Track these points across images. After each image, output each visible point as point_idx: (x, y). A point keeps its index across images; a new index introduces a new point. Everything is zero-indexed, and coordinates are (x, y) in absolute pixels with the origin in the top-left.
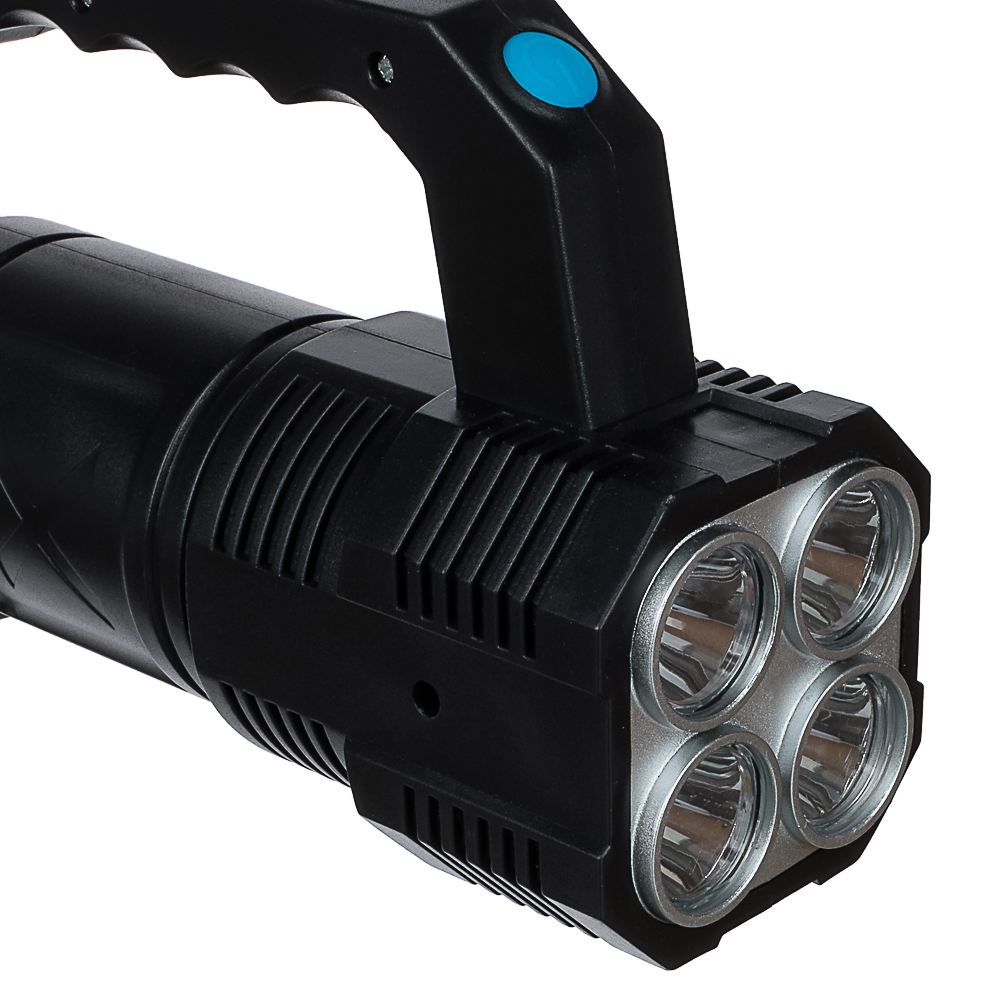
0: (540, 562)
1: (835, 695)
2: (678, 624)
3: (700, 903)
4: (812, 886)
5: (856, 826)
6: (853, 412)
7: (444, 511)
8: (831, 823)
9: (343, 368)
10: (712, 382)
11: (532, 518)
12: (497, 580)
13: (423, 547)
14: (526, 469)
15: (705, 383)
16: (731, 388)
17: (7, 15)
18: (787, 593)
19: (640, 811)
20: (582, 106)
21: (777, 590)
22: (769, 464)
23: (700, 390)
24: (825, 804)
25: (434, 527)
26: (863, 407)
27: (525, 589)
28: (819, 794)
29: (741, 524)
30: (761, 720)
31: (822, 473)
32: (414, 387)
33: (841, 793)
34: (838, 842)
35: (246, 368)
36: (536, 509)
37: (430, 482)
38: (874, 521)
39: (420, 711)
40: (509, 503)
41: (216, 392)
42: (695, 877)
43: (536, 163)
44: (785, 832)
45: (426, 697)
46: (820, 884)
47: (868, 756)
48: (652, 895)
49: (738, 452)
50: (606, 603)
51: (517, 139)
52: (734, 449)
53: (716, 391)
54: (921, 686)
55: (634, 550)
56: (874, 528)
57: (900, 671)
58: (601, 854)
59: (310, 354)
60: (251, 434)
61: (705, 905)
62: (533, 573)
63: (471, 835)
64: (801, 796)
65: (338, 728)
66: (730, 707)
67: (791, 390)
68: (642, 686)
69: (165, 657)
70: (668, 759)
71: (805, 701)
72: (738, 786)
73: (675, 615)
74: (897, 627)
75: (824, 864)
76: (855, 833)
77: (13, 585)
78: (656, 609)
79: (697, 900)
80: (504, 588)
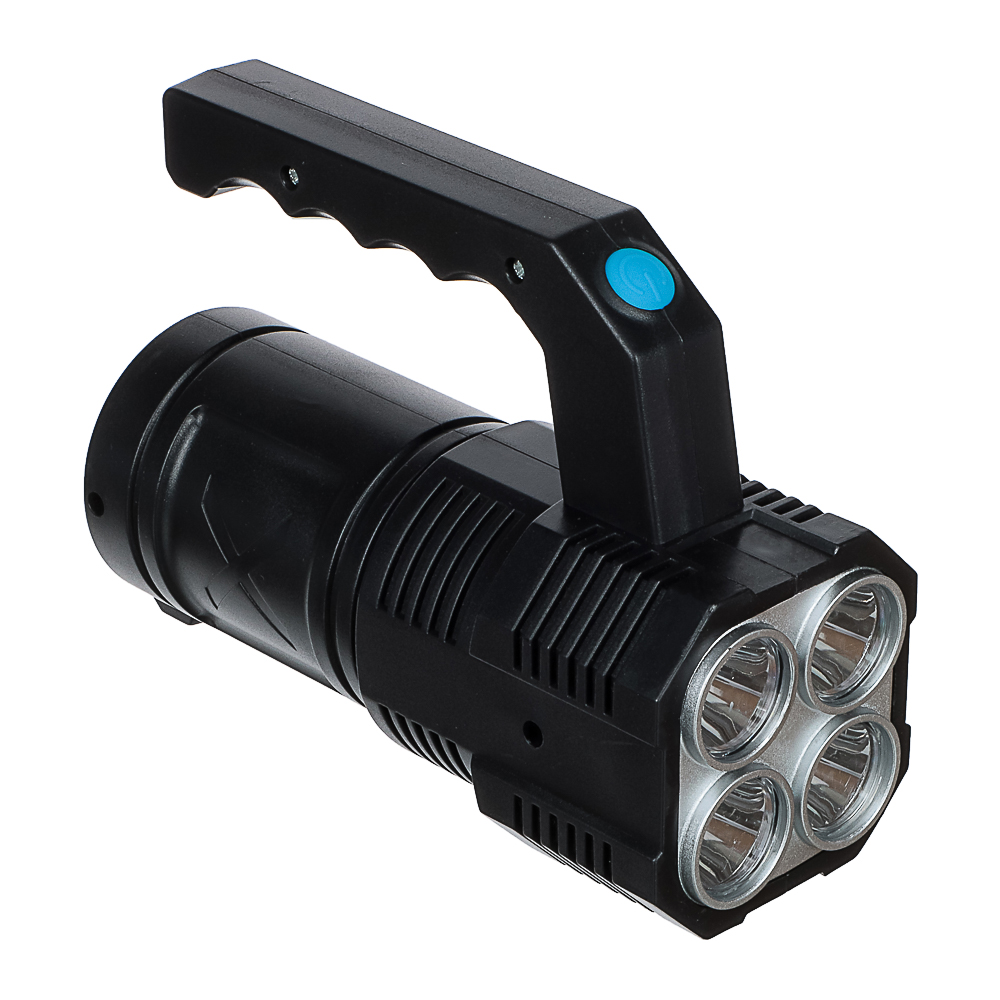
0: (618, 646)
1: (839, 737)
2: (718, 691)
3: (730, 891)
4: (820, 876)
5: (853, 833)
6: (855, 534)
7: (550, 601)
8: (833, 831)
9: (480, 475)
10: (755, 502)
11: (613, 613)
12: (587, 658)
13: (534, 627)
14: (611, 575)
15: (749, 503)
16: (768, 508)
17: (230, 179)
18: (801, 668)
19: (686, 827)
20: (661, 308)
21: (792, 666)
22: (789, 578)
23: (745, 510)
24: (831, 816)
25: (543, 613)
26: (864, 530)
27: (606, 665)
28: (825, 807)
29: (766, 622)
30: (780, 759)
31: (829, 580)
32: (532, 495)
33: (842, 810)
34: (839, 845)
35: (406, 465)
36: (617, 606)
37: (540, 577)
38: (874, 615)
39: (528, 742)
40: (597, 600)
41: (382, 482)
42: (726, 874)
43: (627, 355)
44: (797, 838)
45: (533, 732)
46: (825, 875)
47: (865, 782)
48: (692, 887)
49: (767, 566)
50: (663, 683)
51: (614, 336)
52: (765, 562)
53: (757, 510)
54: (909, 727)
55: (686, 645)
56: (873, 619)
57: (892, 721)
58: (655, 857)
59: (455, 460)
60: (409, 522)
61: (734, 892)
62: (613, 654)
63: (562, 835)
64: (809, 807)
65: (467, 747)
66: (755, 752)
67: (814, 512)
68: (689, 741)
69: (336, 677)
70: (708, 789)
71: (814, 743)
72: (762, 809)
73: (716, 684)
74: (889, 685)
75: (827, 862)
76: (852, 838)
77: (217, 608)
78: (701, 687)
79: (727, 889)
80: (591, 663)
